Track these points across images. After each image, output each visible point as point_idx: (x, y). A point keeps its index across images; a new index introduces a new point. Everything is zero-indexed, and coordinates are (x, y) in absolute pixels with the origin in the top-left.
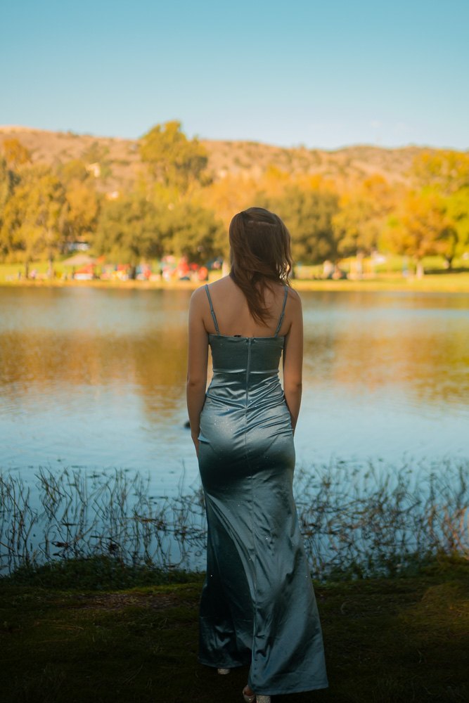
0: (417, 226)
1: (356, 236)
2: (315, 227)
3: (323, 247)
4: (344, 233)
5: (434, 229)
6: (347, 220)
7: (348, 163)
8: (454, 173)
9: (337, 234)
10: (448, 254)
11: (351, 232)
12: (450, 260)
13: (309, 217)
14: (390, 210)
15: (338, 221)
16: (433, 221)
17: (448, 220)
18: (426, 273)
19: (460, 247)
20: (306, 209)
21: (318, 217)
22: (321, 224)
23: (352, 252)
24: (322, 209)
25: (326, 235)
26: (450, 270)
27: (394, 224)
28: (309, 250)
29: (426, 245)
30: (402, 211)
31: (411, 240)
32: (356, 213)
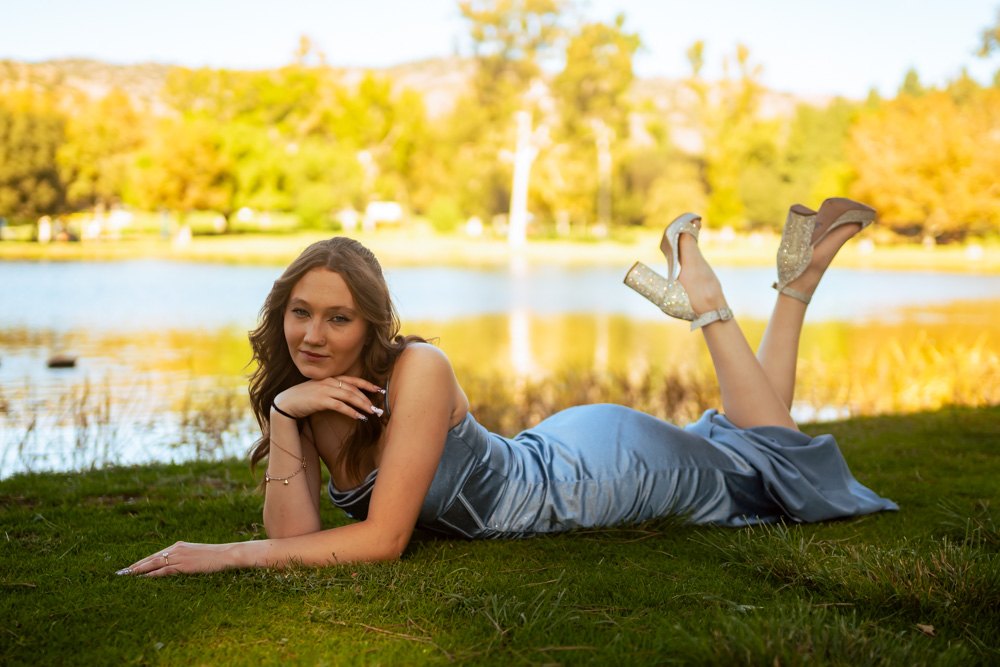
0: (179, 166)
1: (95, 178)
2: (32, 163)
3: (45, 194)
4: (75, 174)
5: (205, 172)
6: (80, 153)
7: (60, 80)
8: (229, 93)
9: (65, 175)
10: (226, 207)
11: (87, 171)
12: (227, 216)
13: (22, 147)
14: (136, 144)
15: (66, 155)
16: (203, 159)
17: (224, 160)
18: (197, 234)
19: (241, 198)
20: (16, 136)
21: (35, 148)
22: (41, 160)
23: (89, 202)
24: (41, 137)
25: (48, 176)
26: (227, 232)
27: (145, 163)
28: (24, 198)
29: (194, 194)
30: (157, 146)
31: (172, 187)
32: (94, 143)
